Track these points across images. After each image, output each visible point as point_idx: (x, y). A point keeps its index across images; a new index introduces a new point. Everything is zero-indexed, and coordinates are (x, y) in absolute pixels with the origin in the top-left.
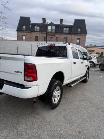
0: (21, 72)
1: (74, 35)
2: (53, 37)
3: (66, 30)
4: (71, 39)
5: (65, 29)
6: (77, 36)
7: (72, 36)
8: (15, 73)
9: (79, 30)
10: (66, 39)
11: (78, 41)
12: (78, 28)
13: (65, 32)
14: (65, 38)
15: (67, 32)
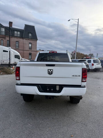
0: (79, 76)
1: (26, 39)
2: (3, 39)
3: (17, 34)
4: (23, 43)
5: (16, 32)
6: (29, 41)
7: (24, 40)
8: (73, 77)
9: (30, 35)
10: (17, 43)
11: (30, 45)
12: (29, 33)
13: (16, 35)
14: (16, 41)
15: (19, 36)
